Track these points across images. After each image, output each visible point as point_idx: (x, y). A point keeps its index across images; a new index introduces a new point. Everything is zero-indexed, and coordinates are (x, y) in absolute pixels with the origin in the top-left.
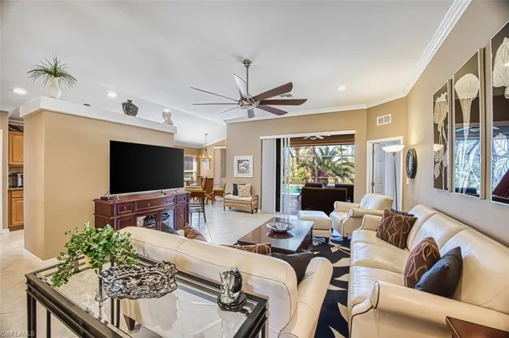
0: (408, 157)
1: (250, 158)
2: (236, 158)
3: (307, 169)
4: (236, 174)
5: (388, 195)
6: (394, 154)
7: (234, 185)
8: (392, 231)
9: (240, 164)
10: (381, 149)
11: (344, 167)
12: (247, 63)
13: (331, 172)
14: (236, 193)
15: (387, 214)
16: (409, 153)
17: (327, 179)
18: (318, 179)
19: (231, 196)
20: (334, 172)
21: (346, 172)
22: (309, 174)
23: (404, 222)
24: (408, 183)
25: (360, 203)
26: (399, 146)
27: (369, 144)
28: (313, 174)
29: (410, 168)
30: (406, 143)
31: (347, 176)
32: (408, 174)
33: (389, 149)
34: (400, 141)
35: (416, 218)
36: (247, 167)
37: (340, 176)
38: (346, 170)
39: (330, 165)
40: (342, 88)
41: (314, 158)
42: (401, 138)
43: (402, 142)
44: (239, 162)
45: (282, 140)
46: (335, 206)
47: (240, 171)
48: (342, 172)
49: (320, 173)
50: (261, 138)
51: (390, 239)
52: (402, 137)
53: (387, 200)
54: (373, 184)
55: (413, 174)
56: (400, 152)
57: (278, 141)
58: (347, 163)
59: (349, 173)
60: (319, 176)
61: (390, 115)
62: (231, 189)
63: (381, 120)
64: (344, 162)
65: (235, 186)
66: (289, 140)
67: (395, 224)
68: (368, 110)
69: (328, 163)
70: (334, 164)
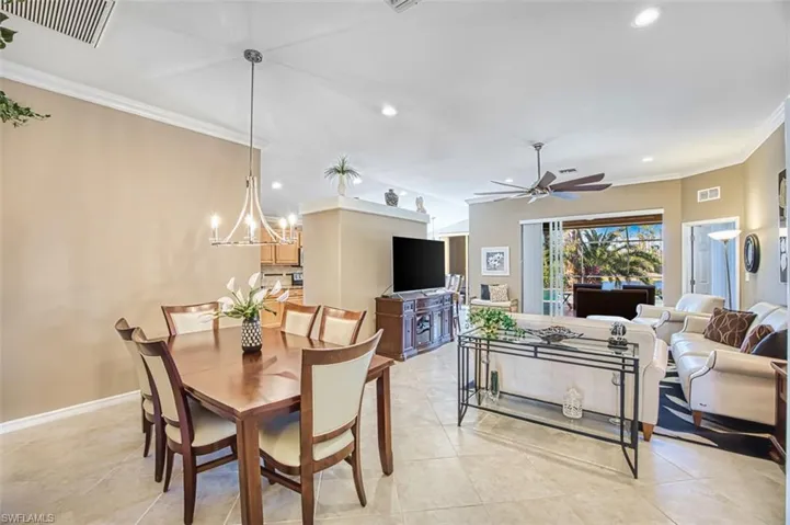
0: (747, 245)
1: (506, 250)
2: (484, 251)
3: (567, 264)
4: (485, 272)
5: (717, 294)
6: (726, 242)
7: (483, 286)
8: (724, 330)
9: (491, 258)
10: (704, 235)
11: (632, 259)
12: (538, 147)
13: (608, 268)
14: (486, 296)
15: (717, 313)
16: (748, 239)
17: (600, 279)
18: (585, 279)
19: (479, 301)
20: (614, 267)
21: (634, 267)
22: (570, 272)
23: (740, 319)
24: (747, 279)
25: (674, 306)
26: (733, 231)
27: (686, 229)
28: (577, 271)
29: (750, 259)
30: (744, 228)
31: (637, 274)
32: (748, 267)
33: (718, 236)
34: (734, 223)
35: (756, 316)
36: (501, 262)
37: (623, 273)
38: (635, 263)
39: (605, 257)
40: (647, 159)
41: (577, 246)
42: (736, 219)
43: (737, 225)
44: (489, 255)
45: (551, 225)
46: (638, 310)
47: (489, 268)
48: (628, 268)
49: (588, 270)
50: (521, 222)
51: (722, 338)
52: (738, 218)
53: (715, 300)
54: (693, 282)
55: (754, 268)
56: (734, 239)
57: (546, 226)
58: (637, 254)
59: (640, 270)
60: (587, 274)
61: (719, 188)
62: (479, 292)
63: (704, 195)
64: (631, 251)
65: (485, 288)
66: (561, 224)
67: (728, 323)
68: (683, 180)
69: (602, 254)
70: (613, 255)
